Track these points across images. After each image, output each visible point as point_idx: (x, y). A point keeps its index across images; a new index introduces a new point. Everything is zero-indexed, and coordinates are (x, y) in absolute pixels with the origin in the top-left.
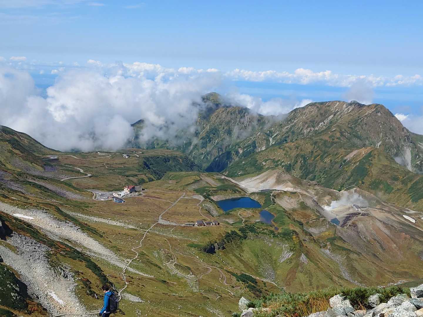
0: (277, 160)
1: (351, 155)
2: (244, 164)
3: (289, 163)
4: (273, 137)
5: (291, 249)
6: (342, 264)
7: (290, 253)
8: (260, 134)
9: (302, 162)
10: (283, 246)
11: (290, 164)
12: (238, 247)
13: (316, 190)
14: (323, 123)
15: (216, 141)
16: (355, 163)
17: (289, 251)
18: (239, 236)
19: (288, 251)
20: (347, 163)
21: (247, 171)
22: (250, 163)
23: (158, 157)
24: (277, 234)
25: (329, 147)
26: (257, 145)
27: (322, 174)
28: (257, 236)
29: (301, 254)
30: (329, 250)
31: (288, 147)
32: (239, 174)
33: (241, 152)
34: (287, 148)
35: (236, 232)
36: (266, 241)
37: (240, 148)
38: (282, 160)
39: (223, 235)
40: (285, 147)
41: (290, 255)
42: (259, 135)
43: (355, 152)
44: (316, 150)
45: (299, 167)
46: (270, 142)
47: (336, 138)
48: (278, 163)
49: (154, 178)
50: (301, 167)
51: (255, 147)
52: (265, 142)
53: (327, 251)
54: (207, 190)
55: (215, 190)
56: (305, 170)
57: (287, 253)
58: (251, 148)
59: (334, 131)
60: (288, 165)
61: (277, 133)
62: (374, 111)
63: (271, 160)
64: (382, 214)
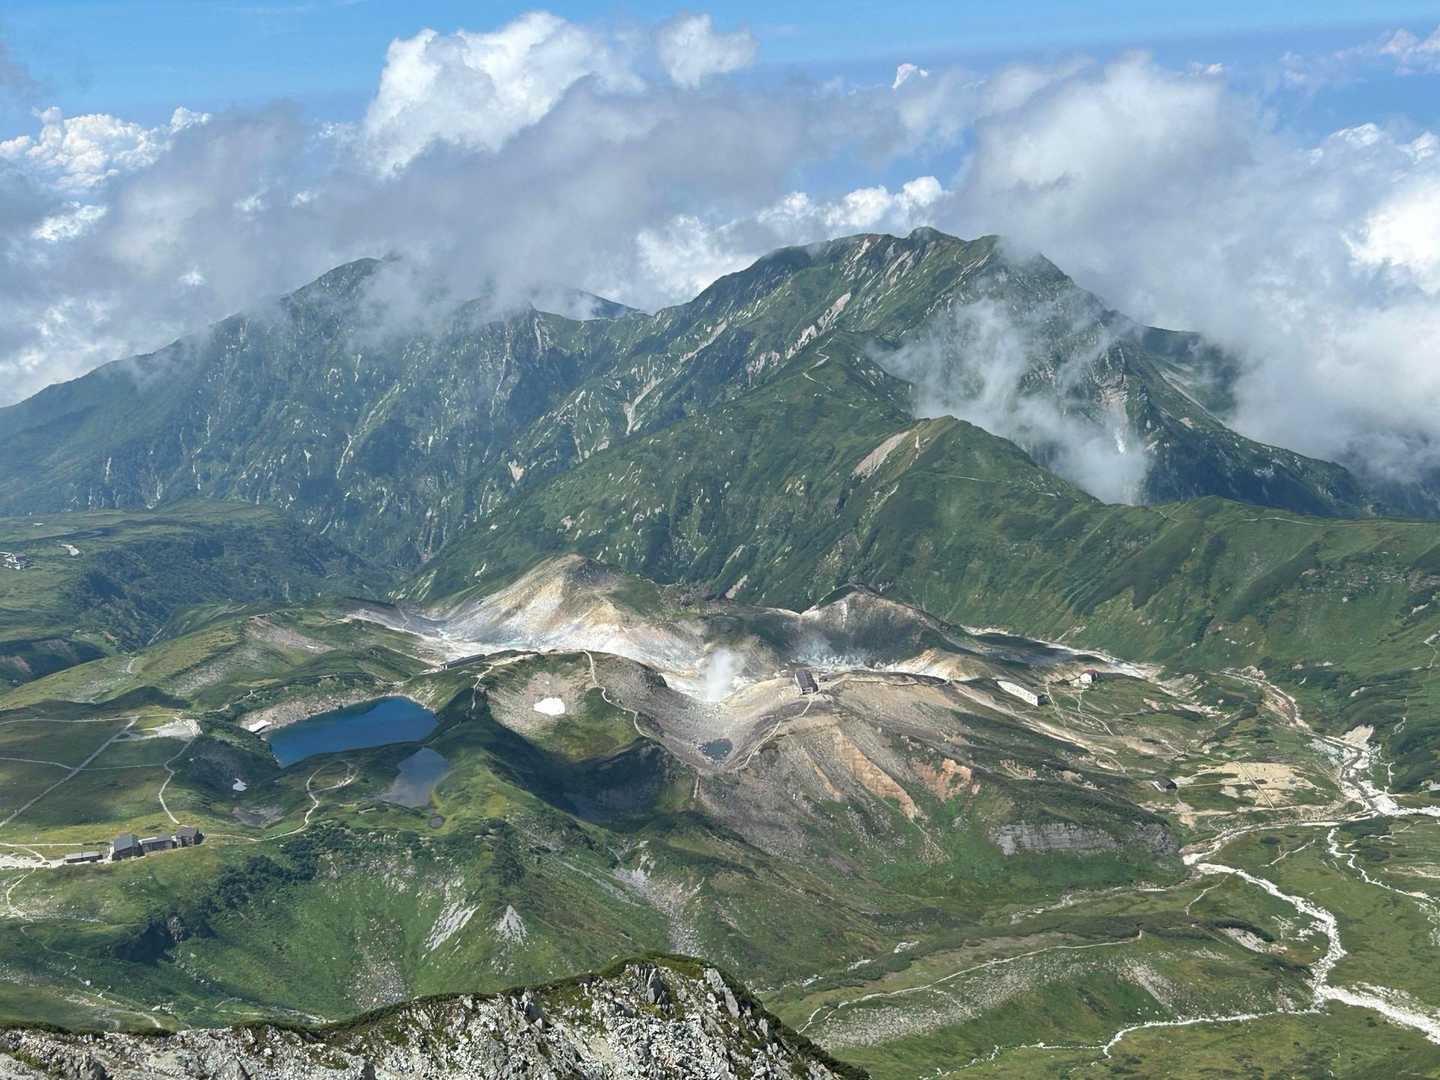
0: (614, 504)
1: (880, 456)
2: (496, 534)
3: (657, 511)
4: (638, 400)
5: (470, 894)
6: (686, 917)
7: (467, 910)
8: (588, 395)
9: (708, 500)
10: (447, 887)
11: (663, 516)
12: (270, 917)
13: (709, 621)
14: (812, 329)
15: (431, 438)
16: (883, 490)
17: (463, 901)
18: (280, 872)
19: (460, 905)
20: (862, 488)
21: (504, 560)
22: (518, 527)
23: (167, 545)
24: (428, 844)
25: (805, 432)
26: (577, 441)
27: (778, 541)
28: (353, 862)
29: (505, 910)
30: (646, 868)
31: (654, 451)
32: (478, 573)
33: (517, 472)
34: (652, 455)
35: (269, 860)
36: (387, 875)
37: (515, 463)
38: (633, 502)
39: (210, 881)
40: (645, 450)
41: (466, 919)
42: (585, 400)
43: (893, 443)
44: (758, 451)
45: (696, 523)
46: (627, 424)
47: (831, 393)
48: (620, 517)
49: (106, 647)
50: (702, 520)
51: (570, 450)
52: (607, 424)
53: (639, 876)
54: (236, 691)
55: (269, 687)
56: (720, 533)
57: (457, 909)
58: (553, 456)
59: (822, 366)
60: (656, 520)
61: (654, 383)
62: (984, 266)
63: (595, 505)
64: (901, 693)
